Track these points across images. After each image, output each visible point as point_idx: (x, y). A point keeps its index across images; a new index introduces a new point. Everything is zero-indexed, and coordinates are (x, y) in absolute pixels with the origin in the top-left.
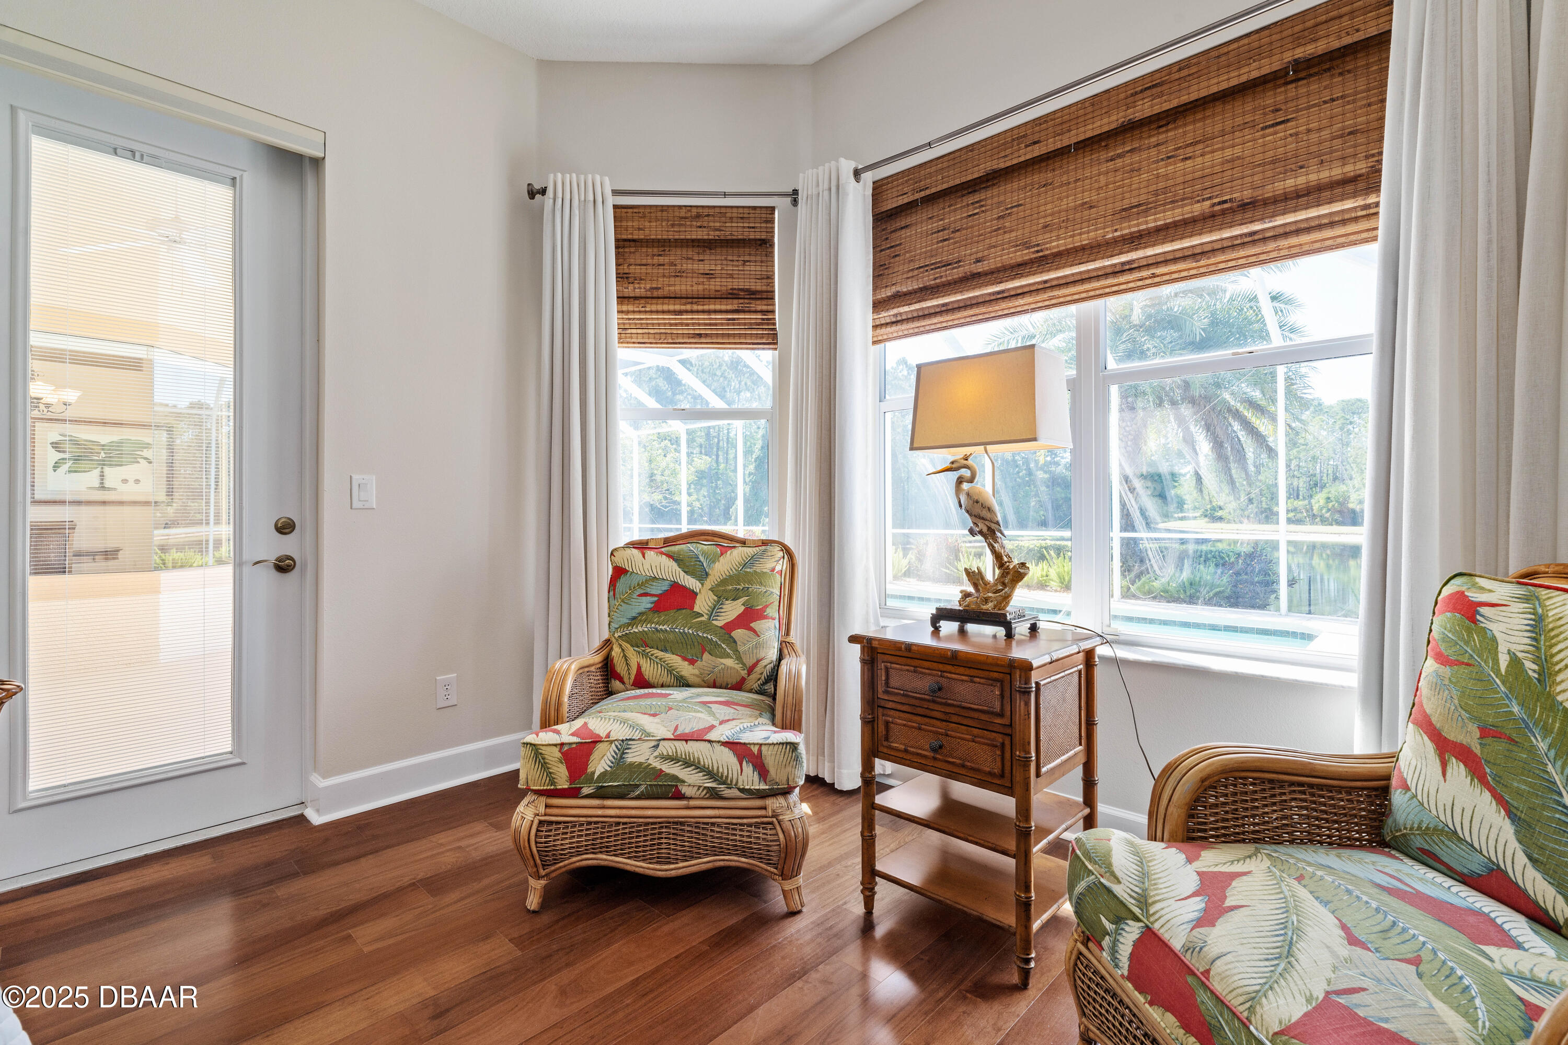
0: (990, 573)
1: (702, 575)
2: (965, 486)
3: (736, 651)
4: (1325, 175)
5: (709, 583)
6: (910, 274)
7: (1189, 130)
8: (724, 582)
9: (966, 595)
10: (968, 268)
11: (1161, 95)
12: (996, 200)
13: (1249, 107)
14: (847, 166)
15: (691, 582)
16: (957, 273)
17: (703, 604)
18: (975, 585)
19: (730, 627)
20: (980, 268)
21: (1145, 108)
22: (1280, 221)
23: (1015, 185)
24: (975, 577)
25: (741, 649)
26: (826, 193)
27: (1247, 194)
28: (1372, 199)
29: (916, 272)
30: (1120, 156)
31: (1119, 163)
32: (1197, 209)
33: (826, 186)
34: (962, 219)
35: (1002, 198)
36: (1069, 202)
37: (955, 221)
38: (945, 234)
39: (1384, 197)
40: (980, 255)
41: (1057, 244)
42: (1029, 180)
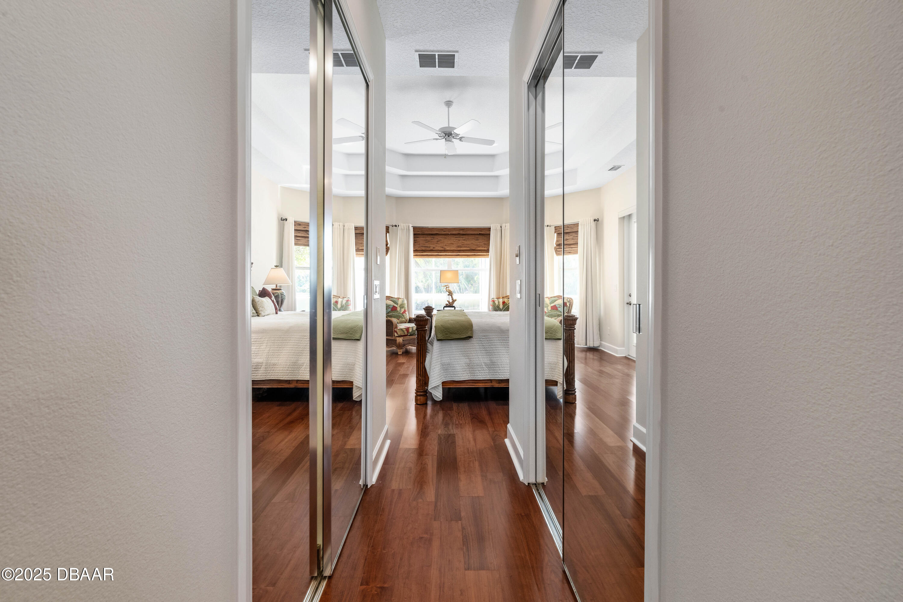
0: (451, 301)
1: (397, 304)
2: (447, 288)
3: (404, 317)
4: (482, 249)
5: (399, 305)
6: (419, 247)
7: (467, 237)
8: (401, 305)
9: (447, 304)
10: (431, 248)
11: (464, 231)
12: (436, 238)
13: (474, 236)
14: (411, 225)
15: (396, 305)
16: (429, 249)
17: (398, 309)
18: (449, 303)
19: (403, 313)
20: (434, 249)
21: (461, 232)
22: (478, 254)
23: (440, 236)
24: (448, 301)
25: (405, 317)
26: (406, 230)
27: (474, 249)
28: (488, 254)
29: (420, 247)
30: (457, 237)
31: (457, 238)
32: (468, 249)
33: (406, 228)
34: (430, 239)
35: (438, 238)
36: (449, 242)
37: (428, 239)
38: (426, 241)
39: (490, 253)
40: (434, 247)
41: (447, 249)
42: (442, 236)
